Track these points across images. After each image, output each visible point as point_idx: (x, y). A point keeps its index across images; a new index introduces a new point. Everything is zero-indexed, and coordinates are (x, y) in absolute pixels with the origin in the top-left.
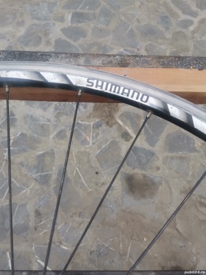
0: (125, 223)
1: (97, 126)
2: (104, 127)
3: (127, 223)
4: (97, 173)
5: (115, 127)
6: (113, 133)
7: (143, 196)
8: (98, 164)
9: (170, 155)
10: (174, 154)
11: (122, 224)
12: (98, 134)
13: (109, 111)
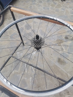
0: (54, 68)
8: (53, 53)
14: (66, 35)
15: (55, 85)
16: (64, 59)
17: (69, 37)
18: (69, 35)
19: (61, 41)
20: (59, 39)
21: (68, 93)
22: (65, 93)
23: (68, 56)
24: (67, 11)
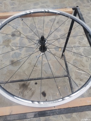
0: (9, 74)
1: (3, 48)
2: (6, 47)
3: (10, 74)
4: (1, 61)
5: (9, 47)
6: (9, 49)
7: (16, 66)
8: (2, 58)
9: (26, 53)
10: (27, 53)
11: (8, 74)
12: (3, 50)
13: (8, 43)
14: (12, 32)
15: (16, 91)
16: (17, 59)
17: (15, 33)
18: (15, 31)
19: (8, 40)
20: (6, 39)
21: (31, 90)
22: (28, 92)
23: (21, 54)
24: (6, 4)
